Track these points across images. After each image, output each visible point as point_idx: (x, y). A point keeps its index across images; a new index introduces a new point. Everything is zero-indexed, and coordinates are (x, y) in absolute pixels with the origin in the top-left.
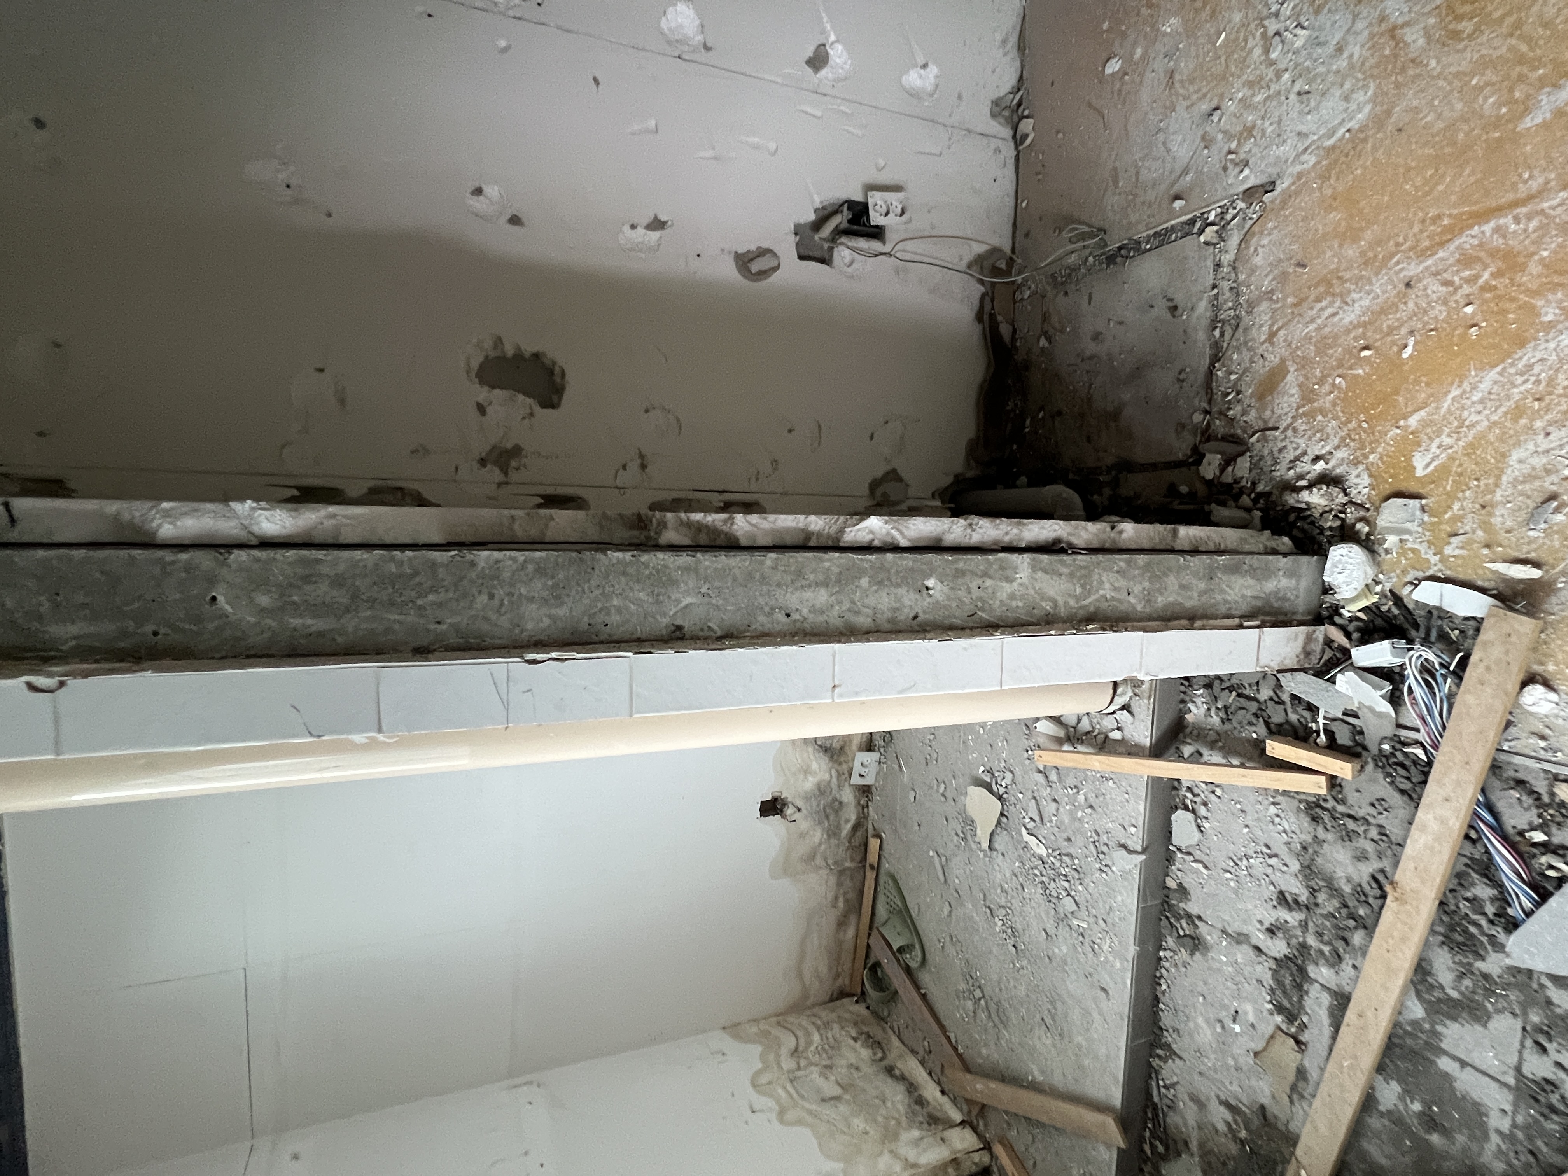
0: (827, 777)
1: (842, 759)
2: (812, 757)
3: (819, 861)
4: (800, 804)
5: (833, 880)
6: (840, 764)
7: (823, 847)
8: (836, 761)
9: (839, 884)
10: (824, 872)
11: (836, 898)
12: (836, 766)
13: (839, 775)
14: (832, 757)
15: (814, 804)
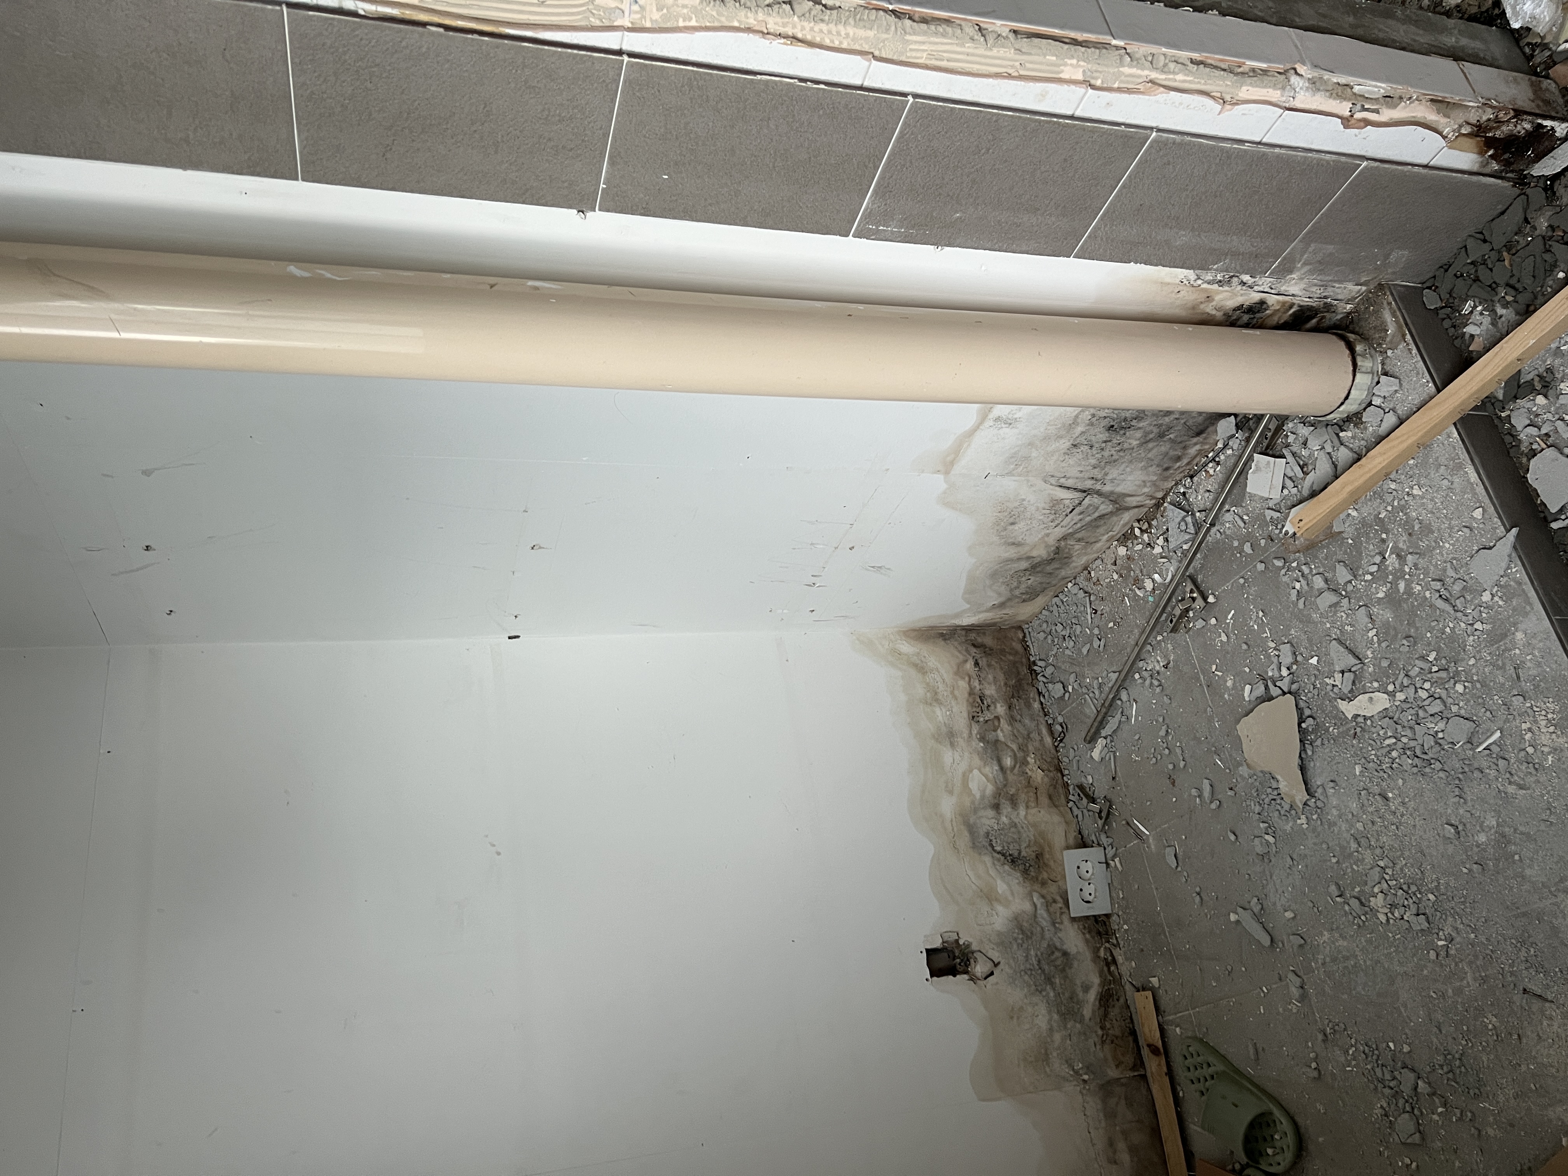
0: (1027, 906)
1: (1045, 875)
2: (992, 872)
3: (1058, 1066)
4: (995, 956)
5: (1094, 1105)
6: (1043, 884)
7: (1057, 1037)
8: (1035, 879)
9: (1110, 1115)
10: (1071, 1088)
11: (1111, 1143)
12: (1037, 887)
13: (1049, 903)
14: (1025, 872)
15: (1020, 955)
